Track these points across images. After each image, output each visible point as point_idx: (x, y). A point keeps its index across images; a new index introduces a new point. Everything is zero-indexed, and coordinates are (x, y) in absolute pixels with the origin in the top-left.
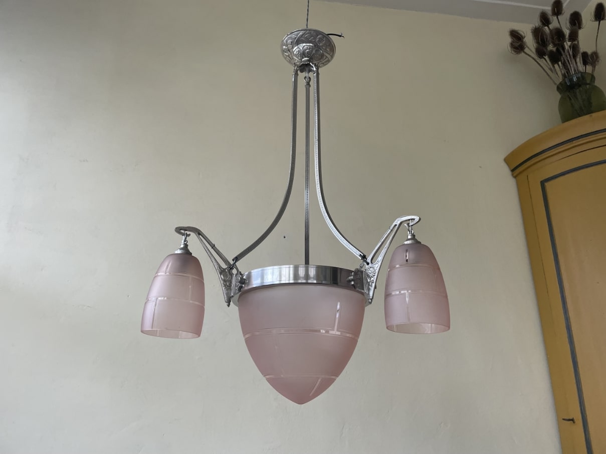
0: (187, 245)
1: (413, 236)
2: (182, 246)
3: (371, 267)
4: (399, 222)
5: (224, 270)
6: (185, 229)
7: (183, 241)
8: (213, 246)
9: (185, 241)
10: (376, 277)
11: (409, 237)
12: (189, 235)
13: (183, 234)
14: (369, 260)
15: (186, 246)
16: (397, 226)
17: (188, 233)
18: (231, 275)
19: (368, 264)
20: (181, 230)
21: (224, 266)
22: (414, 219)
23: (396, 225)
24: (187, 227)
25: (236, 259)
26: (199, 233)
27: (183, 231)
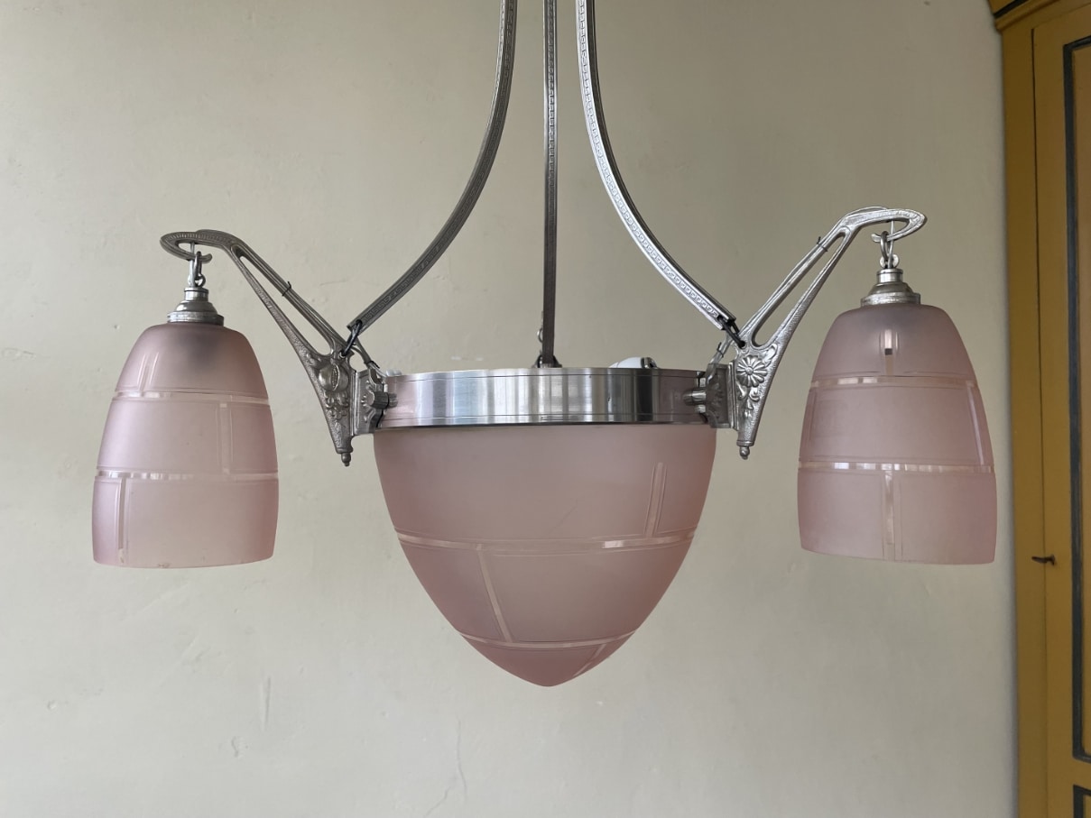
0: (206, 292)
1: (898, 273)
2: (191, 296)
3: (751, 357)
4: (852, 227)
5: (326, 359)
6: (194, 239)
7: (190, 278)
8: (287, 290)
9: (197, 278)
10: (763, 386)
11: (886, 277)
12: (208, 258)
13: (189, 257)
14: (745, 334)
15: (202, 293)
16: (846, 239)
17: (205, 250)
18: (348, 372)
19: (742, 344)
20: (178, 242)
21: (323, 348)
22: (906, 221)
23: (841, 235)
24: (199, 232)
25: (359, 324)
26: (239, 250)
27: (185, 247)
